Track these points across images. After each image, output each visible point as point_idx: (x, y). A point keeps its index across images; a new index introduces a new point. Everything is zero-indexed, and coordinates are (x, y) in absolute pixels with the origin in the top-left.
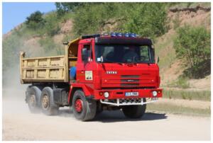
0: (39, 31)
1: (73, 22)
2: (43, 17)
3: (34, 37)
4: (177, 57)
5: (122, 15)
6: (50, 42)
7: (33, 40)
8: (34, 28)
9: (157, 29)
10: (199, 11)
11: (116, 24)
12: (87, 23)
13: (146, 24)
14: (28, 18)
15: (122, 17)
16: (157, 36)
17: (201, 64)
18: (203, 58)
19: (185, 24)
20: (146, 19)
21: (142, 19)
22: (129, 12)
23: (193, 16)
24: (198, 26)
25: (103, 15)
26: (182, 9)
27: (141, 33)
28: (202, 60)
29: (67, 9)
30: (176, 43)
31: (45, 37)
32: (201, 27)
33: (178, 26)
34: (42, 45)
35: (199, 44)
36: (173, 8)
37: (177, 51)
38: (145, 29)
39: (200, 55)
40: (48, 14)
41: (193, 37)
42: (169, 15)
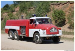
0: (8, 10)
1: (19, 8)
2: (9, 6)
3: (6, 13)
4: (53, 20)
5: (36, 5)
6: (11, 14)
7: (6, 14)
8: (6, 10)
9: (47, 11)
10: (60, 5)
11: (34, 9)
12: (24, 8)
13: (43, 9)
14: (4, 6)
15: (36, 6)
16: (47, 13)
17: (61, 22)
18: (62, 20)
19: (56, 9)
20: (43, 7)
21: (42, 7)
22: (38, 4)
23: (58, 6)
24: (60, 10)
25: (29, 5)
26: (55, 4)
27: (42, 12)
28: (61, 21)
29: (17, 3)
30: (53, 15)
31: (10, 13)
32: (61, 10)
33: (54, 9)
34: (9, 16)
35: (60, 16)
36: (52, 3)
37: (53, 18)
38: (43, 11)
39: (61, 19)
40: (11, 5)
41: (58, 13)
42: (51, 6)
